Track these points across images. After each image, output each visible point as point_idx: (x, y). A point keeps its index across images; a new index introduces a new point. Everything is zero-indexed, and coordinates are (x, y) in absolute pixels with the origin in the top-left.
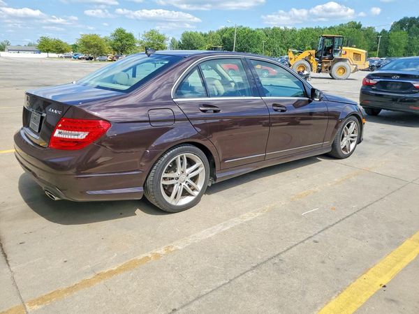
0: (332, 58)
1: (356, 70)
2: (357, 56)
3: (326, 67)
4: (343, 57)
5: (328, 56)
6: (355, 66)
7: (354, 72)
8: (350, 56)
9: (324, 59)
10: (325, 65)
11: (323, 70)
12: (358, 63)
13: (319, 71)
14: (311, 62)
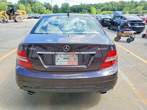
0: (14, 14)
1: (24, 18)
2: (23, 13)
3: (13, 18)
4: (18, 14)
5: (12, 13)
6: (23, 17)
7: (24, 19)
8: (20, 13)
9: (11, 14)
10: (12, 17)
11: (12, 19)
12: (24, 16)
13: (10, 19)
14: (6, 15)
